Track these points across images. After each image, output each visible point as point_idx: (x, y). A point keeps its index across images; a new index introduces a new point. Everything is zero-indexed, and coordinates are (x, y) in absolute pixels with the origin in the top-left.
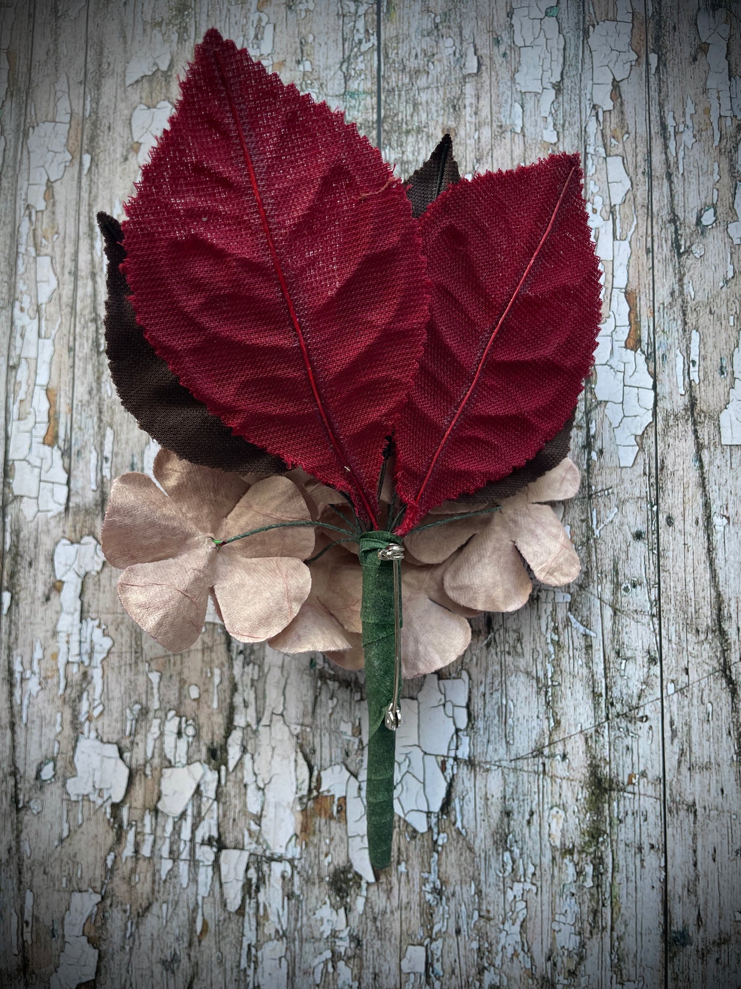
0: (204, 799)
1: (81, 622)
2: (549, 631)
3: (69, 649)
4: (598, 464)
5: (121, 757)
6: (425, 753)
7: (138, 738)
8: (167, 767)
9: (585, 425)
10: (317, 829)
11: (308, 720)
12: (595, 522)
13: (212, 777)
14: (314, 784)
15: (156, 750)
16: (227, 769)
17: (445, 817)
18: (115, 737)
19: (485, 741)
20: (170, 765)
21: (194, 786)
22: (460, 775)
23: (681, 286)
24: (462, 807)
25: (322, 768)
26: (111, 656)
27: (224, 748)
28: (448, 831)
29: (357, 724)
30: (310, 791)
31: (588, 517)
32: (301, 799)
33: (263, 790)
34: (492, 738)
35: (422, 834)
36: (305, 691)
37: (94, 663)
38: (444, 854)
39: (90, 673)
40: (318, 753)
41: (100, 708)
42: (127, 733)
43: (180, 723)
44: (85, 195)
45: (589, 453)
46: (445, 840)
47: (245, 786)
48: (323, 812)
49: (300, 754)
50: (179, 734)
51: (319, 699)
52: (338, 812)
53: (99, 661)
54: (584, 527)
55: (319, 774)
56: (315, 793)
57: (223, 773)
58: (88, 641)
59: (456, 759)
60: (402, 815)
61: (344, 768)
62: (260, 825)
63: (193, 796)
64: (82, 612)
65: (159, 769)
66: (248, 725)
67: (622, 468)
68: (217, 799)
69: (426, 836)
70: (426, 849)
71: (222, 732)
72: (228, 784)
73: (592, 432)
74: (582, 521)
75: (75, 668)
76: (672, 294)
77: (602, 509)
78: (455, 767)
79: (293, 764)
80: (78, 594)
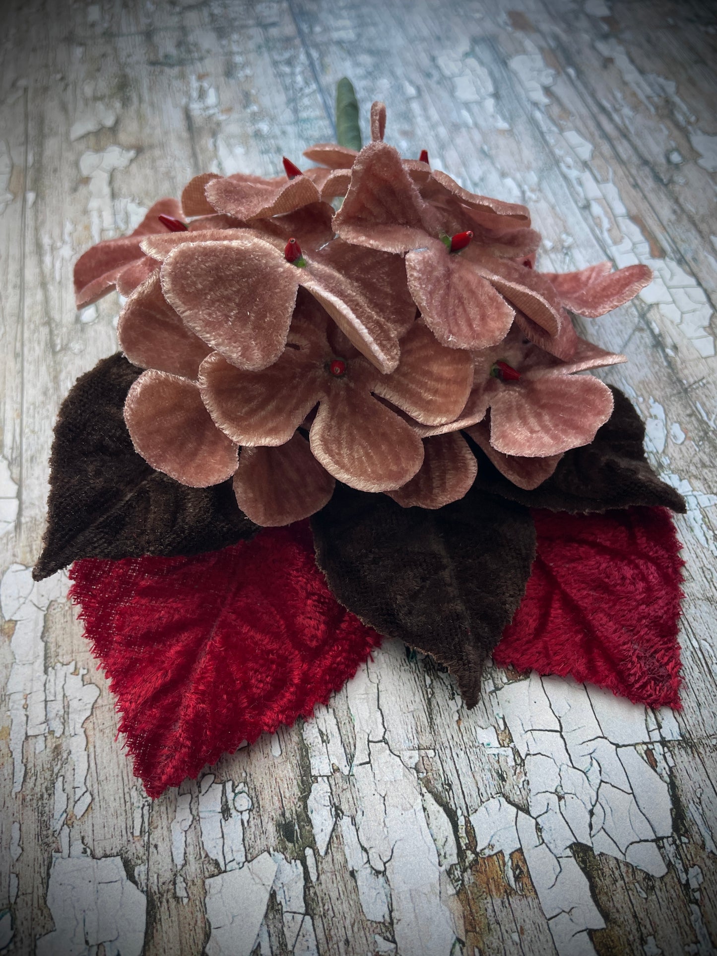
0: (287, 917)
1: (46, 672)
2: (711, 542)
3: (27, 716)
4: (677, 359)
5: (131, 877)
6: (617, 746)
7: (157, 834)
8: (213, 876)
9: (645, 327)
10: (492, 920)
11: (427, 739)
12: (704, 414)
13: (293, 872)
14: (464, 842)
15: (190, 849)
16: (316, 853)
17: (684, 839)
18: (117, 844)
19: (694, 705)
20: (219, 870)
21: (266, 897)
22: (680, 766)
23: (680, 205)
24: (703, 815)
25: (469, 811)
26: (98, 712)
27: (305, 818)
28: (698, 860)
29: (502, 727)
30: (461, 854)
31: (693, 412)
32: (449, 872)
33: (384, 873)
34: (702, 699)
35: (662, 878)
36: (409, 697)
37: (70, 730)
38: (707, 900)
39: (64, 747)
40: (456, 787)
41: (87, 798)
42: (137, 833)
43: (224, 792)
44: (30, 222)
45: (664, 351)
46: (701, 879)
47: (352, 874)
48: (493, 887)
49: (428, 796)
50: (226, 812)
51: (434, 702)
52: (517, 878)
53: (79, 726)
54: (695, 422)
55: (468, 822)
56: (470, 856)
57: (310, 861)
58: (60, 697)
59: (663, 742)
60: (620, 857)
61: (503, 800)
62: (394, 942)
63: (266, 916)
64: (46, 657)
65: (199, 882)
66: (336, 770)
67: (706, 358)
68: (309, 911)
69: (667, 880)
70: (677, 903)
71: (296, 790)
72: (323, 877)
73: (657, 331)
74: (690, 416)
75: (40, 744)
76: (675, 212)
77: (705, 399)
78: (668, 755)
79: (421, 815)
80: (39, 634)
